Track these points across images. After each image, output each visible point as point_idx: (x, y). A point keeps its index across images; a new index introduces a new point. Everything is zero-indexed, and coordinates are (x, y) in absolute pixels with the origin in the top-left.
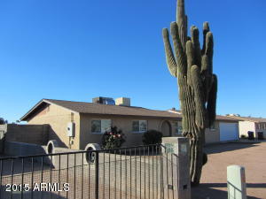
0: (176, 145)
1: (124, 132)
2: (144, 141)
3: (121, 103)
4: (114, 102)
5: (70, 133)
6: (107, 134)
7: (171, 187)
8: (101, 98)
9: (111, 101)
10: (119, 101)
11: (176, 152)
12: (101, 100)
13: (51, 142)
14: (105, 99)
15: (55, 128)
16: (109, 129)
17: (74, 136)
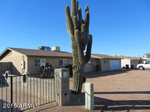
0: (61, 73)
1: (52, 66)
3: (55, 49)
5: (22, 67)
6: (43, 67)
7: (58, 94)
8: (43, 47)
9: (49, 48)
10: (53, 49)
11: (61, 76)
12: (43, 48)
13: (7, 72)
14: (45, 47)
15: (15, 64)
16: (44, 64)
17: (24, 68)
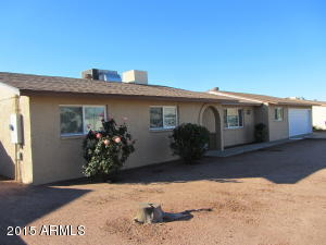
2: (173, 145)
3: (132, 79)
4: (119, 77)
5: (14, 138)
8: (95, 71)
9: (115, 76)
12: (96, 75)
17: (22, 144)
